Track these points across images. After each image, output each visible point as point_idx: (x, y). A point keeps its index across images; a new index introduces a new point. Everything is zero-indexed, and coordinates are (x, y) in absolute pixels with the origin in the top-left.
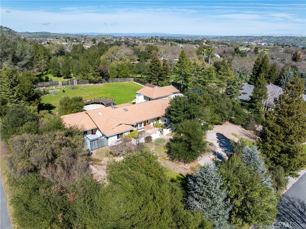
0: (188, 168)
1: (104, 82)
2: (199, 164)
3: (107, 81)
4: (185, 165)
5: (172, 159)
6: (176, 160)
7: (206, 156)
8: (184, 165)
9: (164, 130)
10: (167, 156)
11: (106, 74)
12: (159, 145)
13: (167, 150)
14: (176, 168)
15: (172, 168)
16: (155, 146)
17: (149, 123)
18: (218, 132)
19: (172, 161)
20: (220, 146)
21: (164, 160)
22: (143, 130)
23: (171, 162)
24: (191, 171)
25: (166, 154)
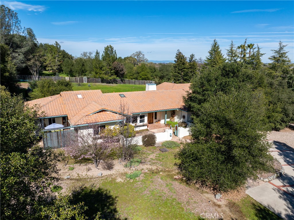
0: (223, 203)
1: (119, 83)
2: (248, 196)
3: (122, 82)
4: (215, 195)
5: (188, 180)
6: (196, 182)
7: (262, 179)
8: (213, 196)
9: (179, 128)
10: (177, 171)
11: (121, 73)
12: (166, 151)
13: (179, 161)
14: (194, 199)
15: (184, 198)
16: (158, 152)
17: (159, 121)
18: (276, 140)
19: (187, 184)
20: (289, 163)
21: (168, 180)
22: (146, 128)
23: (183, 186)
24: (231, 211)
25: (176, 167)
